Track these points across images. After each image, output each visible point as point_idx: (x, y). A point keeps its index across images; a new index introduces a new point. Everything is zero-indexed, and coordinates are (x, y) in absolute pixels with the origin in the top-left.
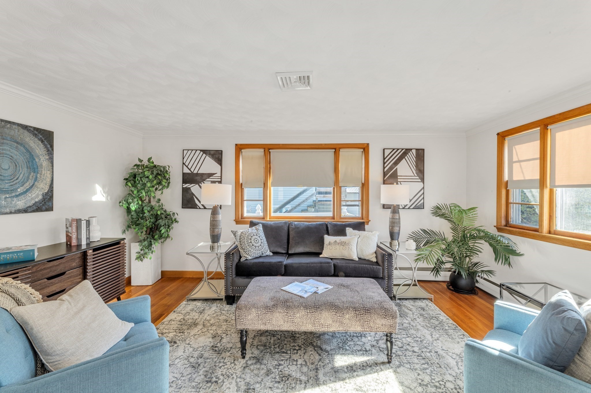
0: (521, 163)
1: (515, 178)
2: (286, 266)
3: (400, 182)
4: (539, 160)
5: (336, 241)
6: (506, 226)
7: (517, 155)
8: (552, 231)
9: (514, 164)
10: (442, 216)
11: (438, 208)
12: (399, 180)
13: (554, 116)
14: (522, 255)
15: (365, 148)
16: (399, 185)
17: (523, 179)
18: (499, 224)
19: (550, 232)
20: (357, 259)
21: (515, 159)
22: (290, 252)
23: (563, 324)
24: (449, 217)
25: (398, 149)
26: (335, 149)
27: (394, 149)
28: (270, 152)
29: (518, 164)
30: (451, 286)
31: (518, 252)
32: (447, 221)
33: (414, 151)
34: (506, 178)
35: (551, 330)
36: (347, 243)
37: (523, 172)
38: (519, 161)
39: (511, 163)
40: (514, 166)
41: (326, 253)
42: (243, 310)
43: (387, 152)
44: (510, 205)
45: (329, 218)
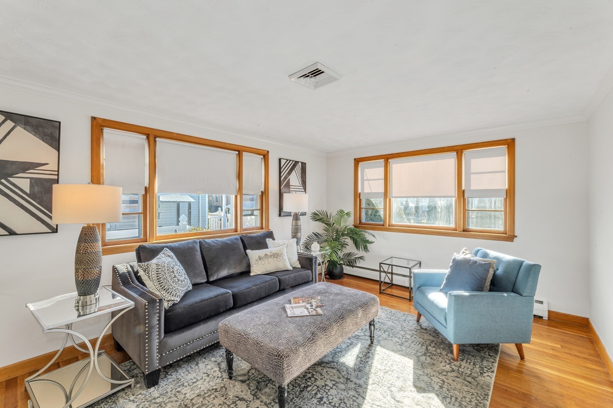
0: (369, 181)
1: (365, 191)
2: (234, 296)
3: (292, 191)
4: (384, 180)
5: (266, 254)
6: (359, 224)
7: (366, 176)
8: (390, 224)
9: (365, 182)
10: (320, 220)
11: (315, 214)
12: (291, 189)
13: (393, 154)
14: (373, 242)
15: (265, 156)
16: (291, 194)
17: (370, 192)
18: (356, 223)
19: (389, 226)
20: (292, 269)
21: (365, 178)
22: (211, 279)
23: (483, 267)
24: (326, 221)
25: (290, 161)
26: (239, 151)
27: (288, 160)
28: (155, 141)
29: (367, 181)
30: (327, 276)
31: (370, 241)
32: (324, 224)
33: (300, 164)
34: (360, 191)
35: (477, 273)
36: (279, 254)
37: (370, 187)
38: (368, 180)
39: (363, 180)
40: (365, 183)
41: (256, 270)
42: (291, 356)
43: (283, 162)
44: (362, 209)
45: (231, 231)
